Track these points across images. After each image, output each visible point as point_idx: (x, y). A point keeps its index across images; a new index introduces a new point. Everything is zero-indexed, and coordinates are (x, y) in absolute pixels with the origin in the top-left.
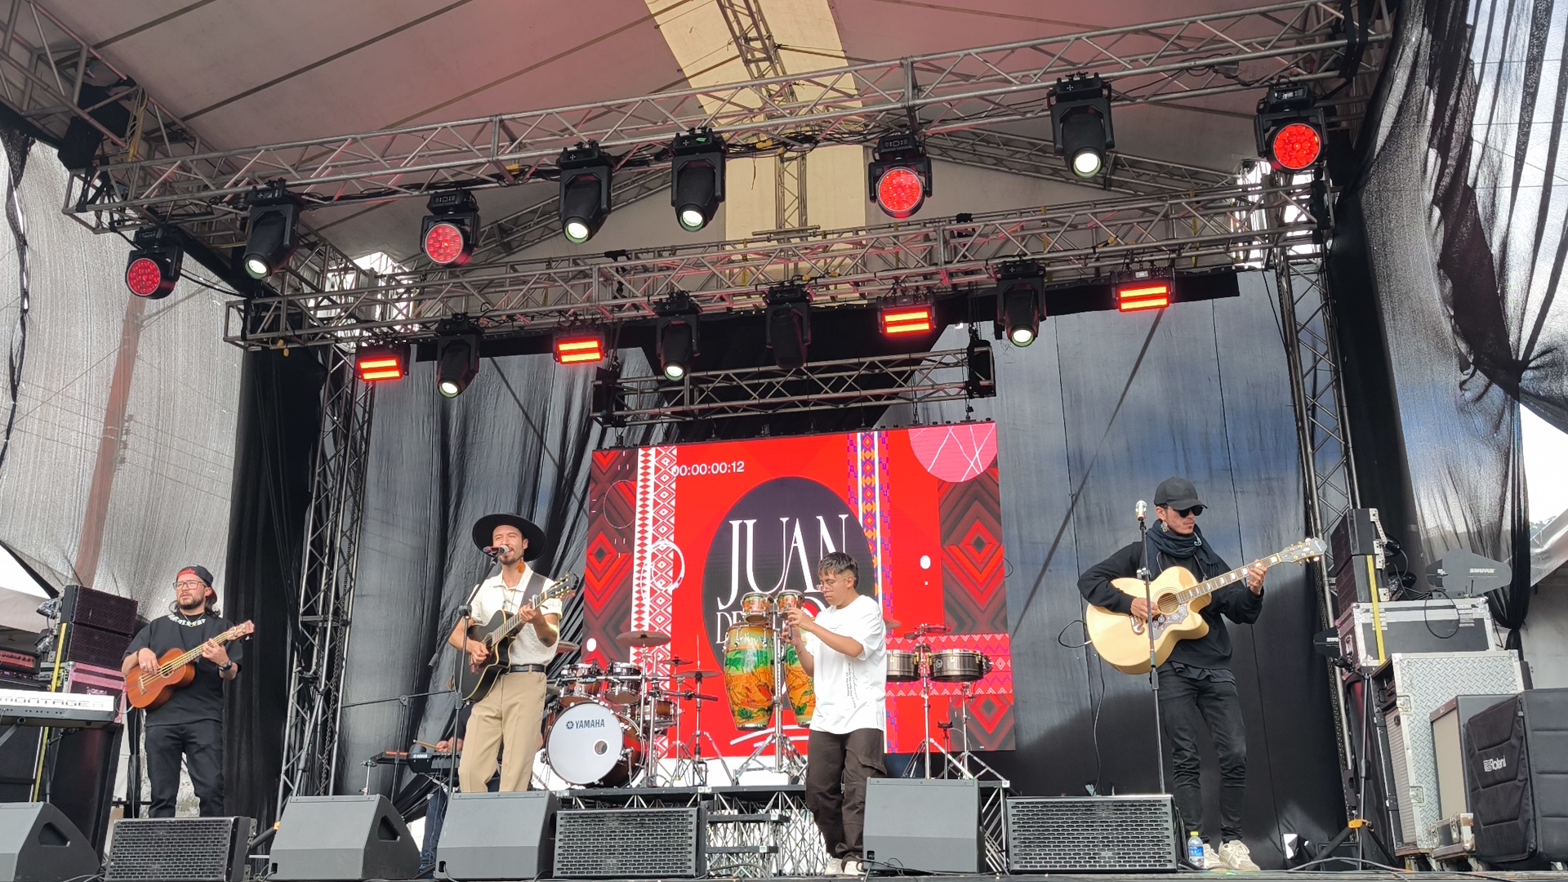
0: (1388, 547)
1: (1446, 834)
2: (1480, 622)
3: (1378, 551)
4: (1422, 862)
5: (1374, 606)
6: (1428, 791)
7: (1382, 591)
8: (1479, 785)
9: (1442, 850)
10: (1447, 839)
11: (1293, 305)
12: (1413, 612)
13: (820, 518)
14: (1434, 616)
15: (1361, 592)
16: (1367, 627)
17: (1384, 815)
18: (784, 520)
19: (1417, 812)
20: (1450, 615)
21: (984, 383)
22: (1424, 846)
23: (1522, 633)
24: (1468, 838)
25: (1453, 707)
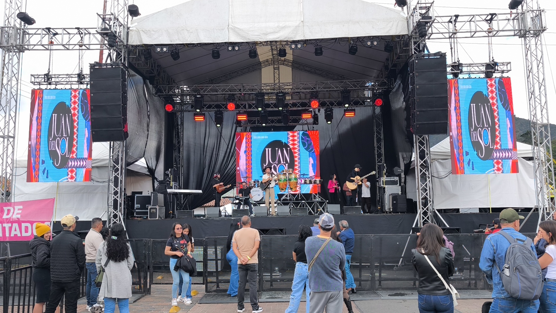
0: (386, 170)
1: (389, 209)
2: (397, 180)
3: (385, 170)
4: (387, 212)
5: (384, 178)
6: (388, 205)
7: (385, 176)
8: (393, 204)
9: (389, 211)
10: (389, 210)
11: (375, 109)
12: (389, 179)
13: (284, 149)
14: (391, 179)
15: (382, 176)
16: (383, 181)
17: (383, 206)
18: (277, 149)
19: (386, 206)
20: (394, 179)
21: (317, 123)
22: (387, 210)
23: (407, 176)
24: (391, 210)
25: (392, 194)
